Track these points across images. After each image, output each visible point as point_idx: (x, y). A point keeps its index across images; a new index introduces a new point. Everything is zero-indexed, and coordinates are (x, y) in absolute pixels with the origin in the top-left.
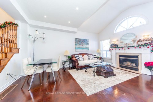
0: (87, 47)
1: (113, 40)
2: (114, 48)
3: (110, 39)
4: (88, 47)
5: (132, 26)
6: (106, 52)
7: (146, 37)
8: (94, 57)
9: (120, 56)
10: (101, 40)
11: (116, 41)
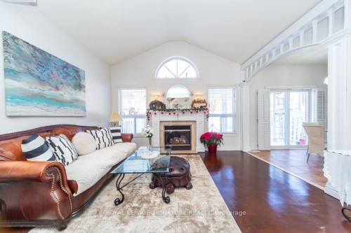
0: (77, 100)
1: (154, 94)
2: (159, 110)
3: (145, 87)
4: (84, 102)
5: (184, 74)
6: (133, 120)
7: (199, 97)
8: (114, 138)
9: (166, 128)
10: (121, 87)
11: (158, 96)
